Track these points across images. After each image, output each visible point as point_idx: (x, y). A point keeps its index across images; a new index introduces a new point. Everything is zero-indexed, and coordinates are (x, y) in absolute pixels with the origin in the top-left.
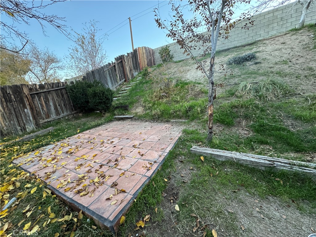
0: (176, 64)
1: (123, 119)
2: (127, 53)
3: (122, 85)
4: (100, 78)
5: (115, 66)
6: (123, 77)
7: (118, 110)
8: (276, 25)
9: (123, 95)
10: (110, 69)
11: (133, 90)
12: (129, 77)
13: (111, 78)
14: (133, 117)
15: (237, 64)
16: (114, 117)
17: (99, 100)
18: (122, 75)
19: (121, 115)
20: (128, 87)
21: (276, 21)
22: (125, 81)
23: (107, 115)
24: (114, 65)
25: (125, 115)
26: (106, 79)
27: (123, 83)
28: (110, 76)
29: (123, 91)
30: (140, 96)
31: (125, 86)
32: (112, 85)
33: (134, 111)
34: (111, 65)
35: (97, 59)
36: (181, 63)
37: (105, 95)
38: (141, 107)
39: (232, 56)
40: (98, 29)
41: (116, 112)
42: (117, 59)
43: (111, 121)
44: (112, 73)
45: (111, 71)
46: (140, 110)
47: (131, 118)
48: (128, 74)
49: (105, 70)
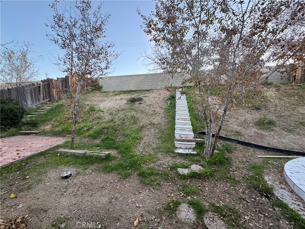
0: (101, 94)
1: (28, 134)
2: (57, 78)
3: (45, 103)
4: (18, 95)
5: (39, 87)
6: (47, 97)
7: (26, 126)
8: (166, 81)
9: (39, 113)
10: (33, 89)
11: (52, 110)
12: (55, 97)
13: (32, 97)
14: (39, 132)
15: (131, 102)
16: (19, 132)
17: (5, 116)
18: (47, 95)
19: (28, 131)
20: (49, 107)
21: (166, 79)
22: (49, 101)
23: (13, 130)
24: (39, 85)
25: (32, 131)
26: (26, 97)
27: (47, 102)
28: (31, 94)
29: (42, 109)
30: (54, 116)
31: (47, 105)
32: (32, 103)
33: (42, 128)
34: (36, 85)
35: (26, 75)
36: (104, 94)
37: (14, 112)
38: (51, 125)
39: (129, 97)
40: (31, 50)
41: (23, 128)
42: (43, 81)
43: (14, 135)
44: (34, 92)
45: (34, 90)
46: (49, 127)
47: (37, 133)
48: (54, 95)
49: (25, 89)
